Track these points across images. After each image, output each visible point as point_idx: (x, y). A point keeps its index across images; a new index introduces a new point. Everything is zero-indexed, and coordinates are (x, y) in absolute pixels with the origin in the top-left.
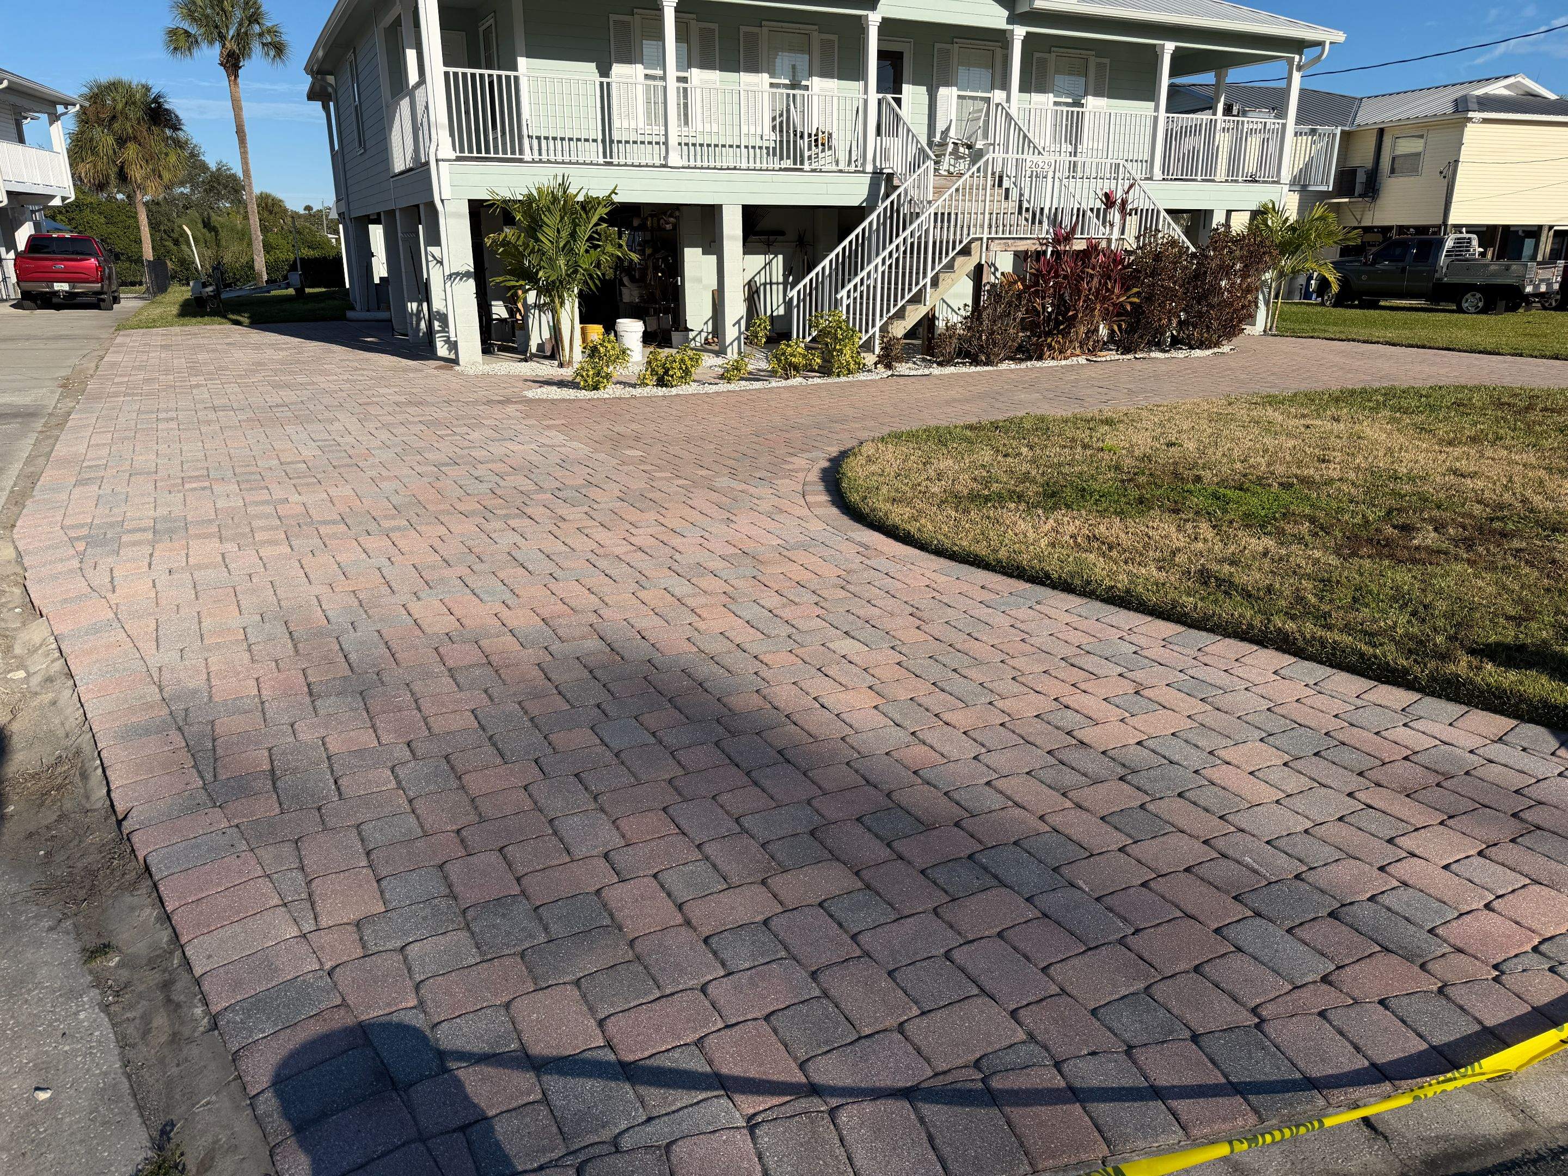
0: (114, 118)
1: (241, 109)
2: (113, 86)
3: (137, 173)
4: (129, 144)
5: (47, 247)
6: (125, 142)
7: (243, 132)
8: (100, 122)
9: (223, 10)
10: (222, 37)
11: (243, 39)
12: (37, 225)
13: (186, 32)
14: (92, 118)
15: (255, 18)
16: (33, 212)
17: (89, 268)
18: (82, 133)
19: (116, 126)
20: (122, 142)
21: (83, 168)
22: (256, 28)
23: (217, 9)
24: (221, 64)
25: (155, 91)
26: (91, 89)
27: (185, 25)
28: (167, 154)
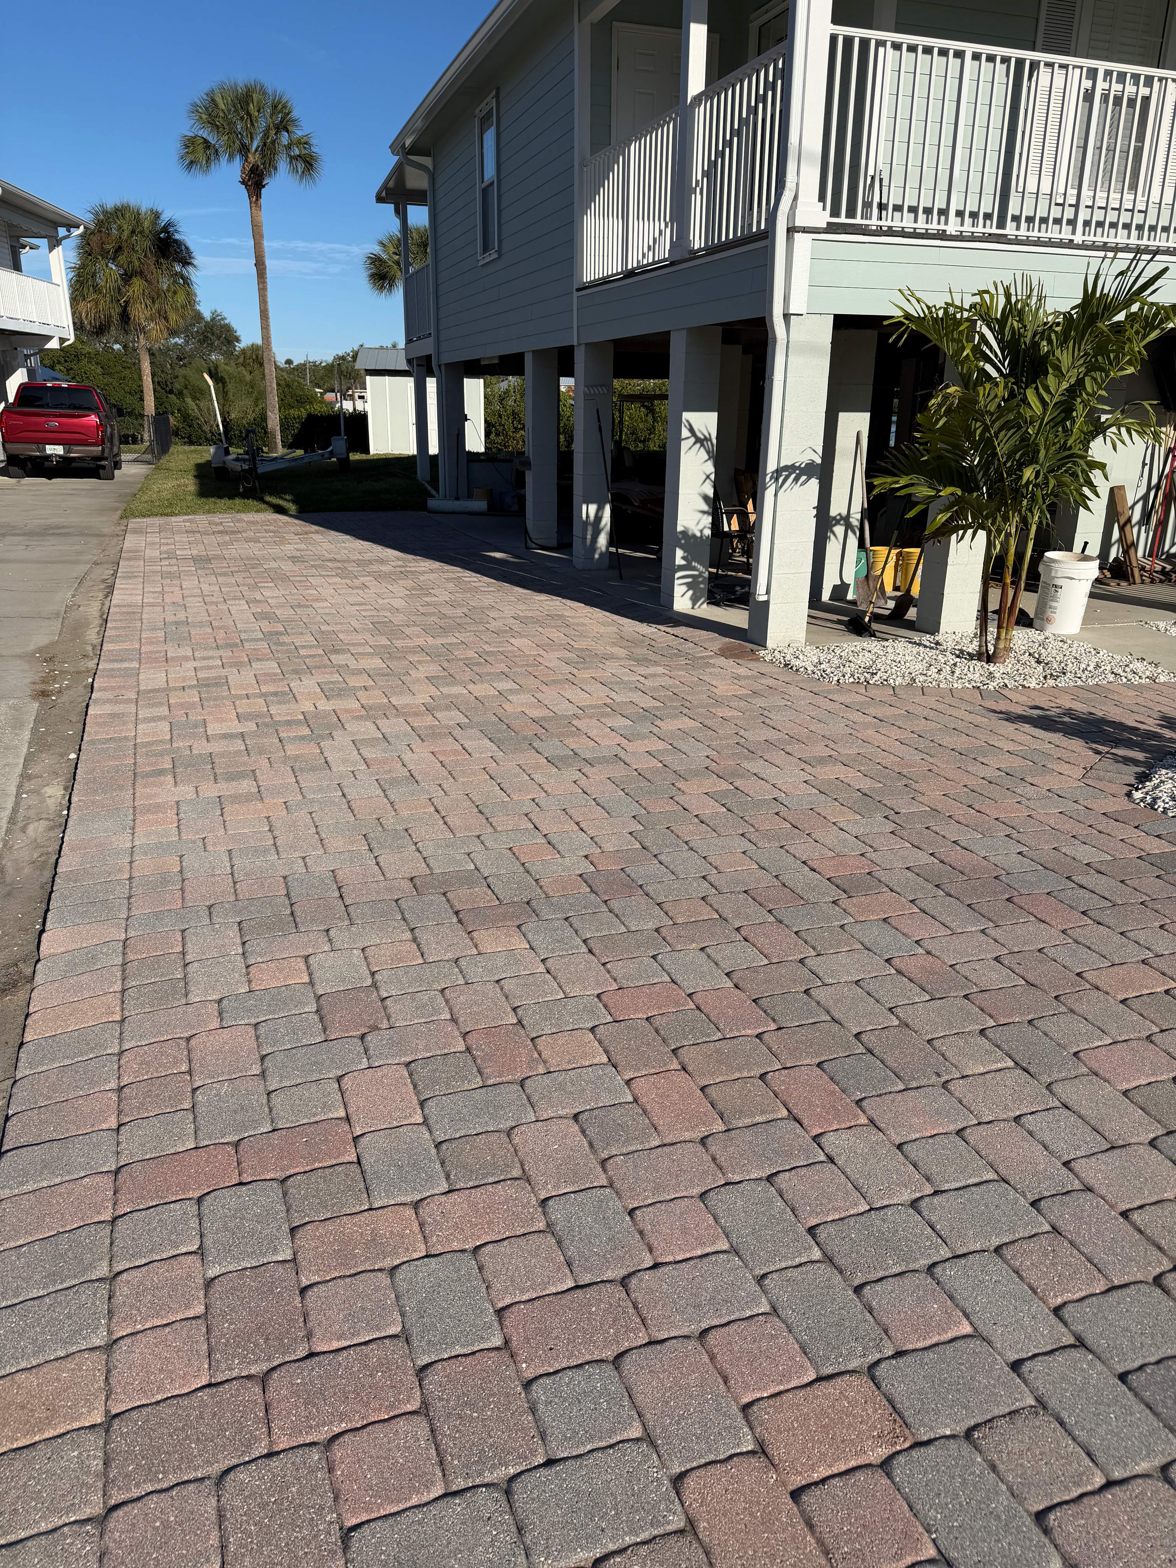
0: (119, 249)
1: (262, 236)
2: (120, 212)
3: (139, 313)
4: (134, 280)
5: (41, 399)
6: (131, 277)
7: (263, 264)
8: (104, 254)
9: (249, 114)
10: (244, 150)
11: (269, 151)
12: (31, 373)
13: (206, 141)
14: (96, 249)
15: (284, 124)
16: (27, 357)
17: (87, 427)
18: (83, 266)
19: (122, 259)
20: (127, 277)
21: (83, 307)
22: (285, 138)
23: (242, 113)
24: (243, 183)
25: (165, 218)
26: (96, 214)
27: (205, 133)
28: (175, 293)
